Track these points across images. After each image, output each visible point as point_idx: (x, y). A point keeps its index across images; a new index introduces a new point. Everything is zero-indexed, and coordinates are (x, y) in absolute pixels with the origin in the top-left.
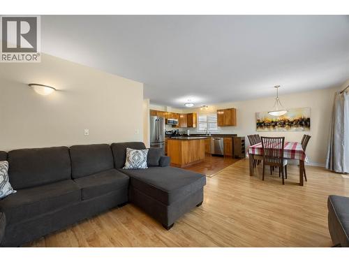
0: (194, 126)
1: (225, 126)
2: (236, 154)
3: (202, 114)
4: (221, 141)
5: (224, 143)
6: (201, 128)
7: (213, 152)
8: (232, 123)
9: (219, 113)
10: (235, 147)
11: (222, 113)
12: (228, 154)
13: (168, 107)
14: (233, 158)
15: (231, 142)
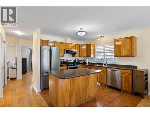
0: (92, 55)
1: (123, 56)
2: (136, 90)
3: (99, 45)
4: (118, 73)
5: (121, 76)
6: (99, 58)
7: (109, 84)
8: (131, 54)
9: (117, 43)
10: (135, 82)
11: (120, 43)
12: (126, 89)
13: (67, 39)
14: (132, 94)
15: (131, 76)
